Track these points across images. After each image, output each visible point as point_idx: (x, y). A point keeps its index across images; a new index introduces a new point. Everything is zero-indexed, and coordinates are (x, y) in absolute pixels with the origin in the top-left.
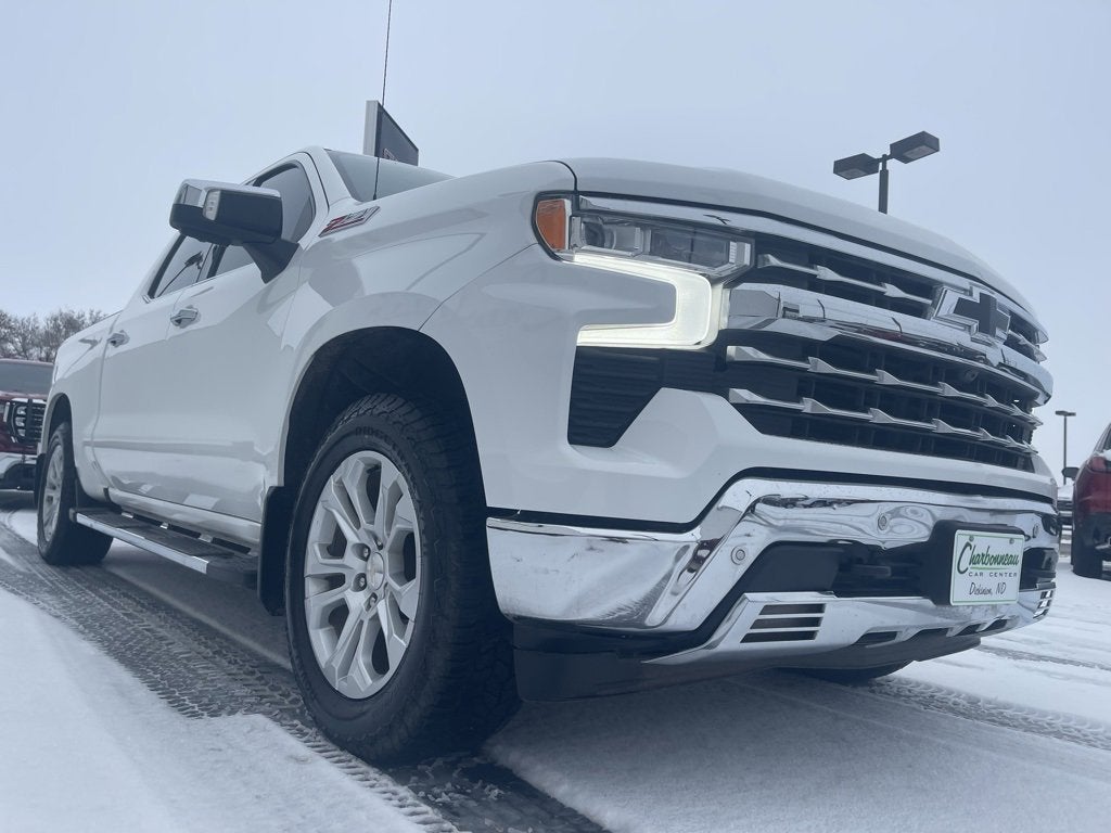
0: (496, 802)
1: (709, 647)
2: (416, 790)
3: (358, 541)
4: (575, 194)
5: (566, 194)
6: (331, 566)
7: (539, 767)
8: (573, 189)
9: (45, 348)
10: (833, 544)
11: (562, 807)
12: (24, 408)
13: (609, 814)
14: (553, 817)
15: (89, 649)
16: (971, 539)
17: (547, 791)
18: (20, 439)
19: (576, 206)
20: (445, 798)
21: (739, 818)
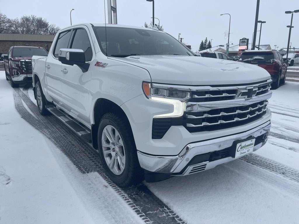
0: (144, 197)
1: (183, 175)
2: (128, 194)
3: (112, 142)
4: (151, 83)
5: (149, 83)
6: (107, 146)
7: (152, 187)
8: (150, 82)
9: (22, 28)
10: (209, 153)
11: (156, 197)
12: (24, 62)
13: (165, 200)
14: (154, 200)
15: (59, 151)
16: (241, 144)
17: (154, 193)
18: (25, 71)
19: (151, 85)
20: (134, 196)
21: (189, 200)
